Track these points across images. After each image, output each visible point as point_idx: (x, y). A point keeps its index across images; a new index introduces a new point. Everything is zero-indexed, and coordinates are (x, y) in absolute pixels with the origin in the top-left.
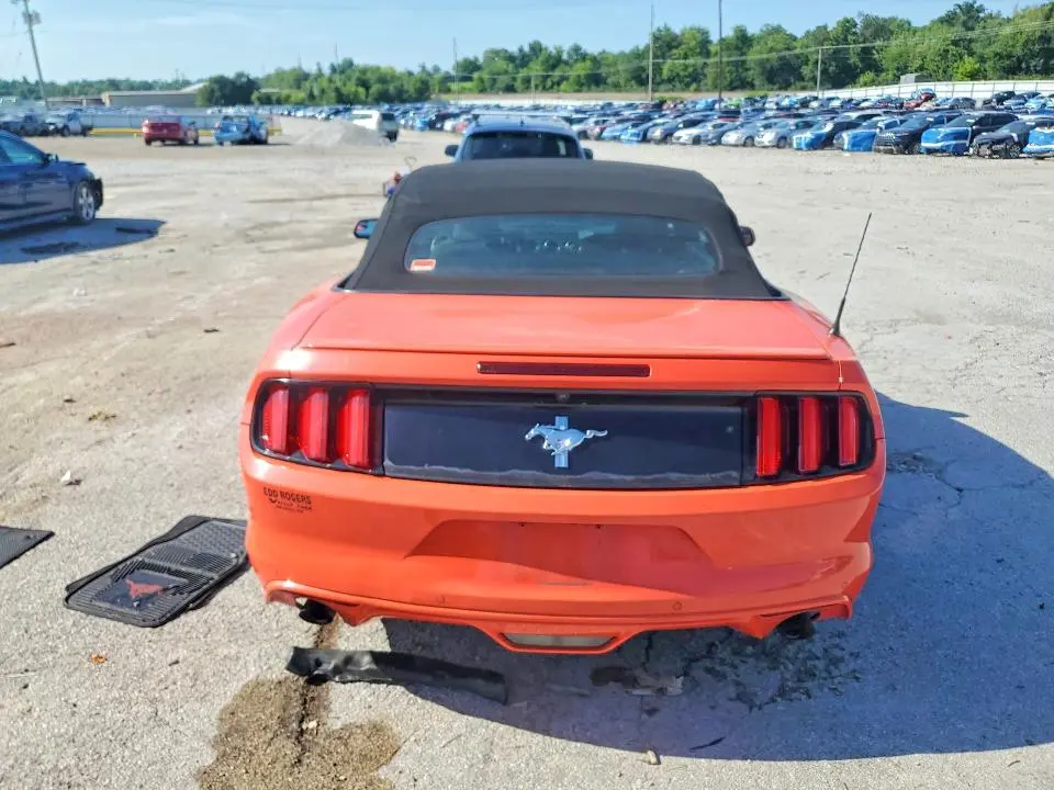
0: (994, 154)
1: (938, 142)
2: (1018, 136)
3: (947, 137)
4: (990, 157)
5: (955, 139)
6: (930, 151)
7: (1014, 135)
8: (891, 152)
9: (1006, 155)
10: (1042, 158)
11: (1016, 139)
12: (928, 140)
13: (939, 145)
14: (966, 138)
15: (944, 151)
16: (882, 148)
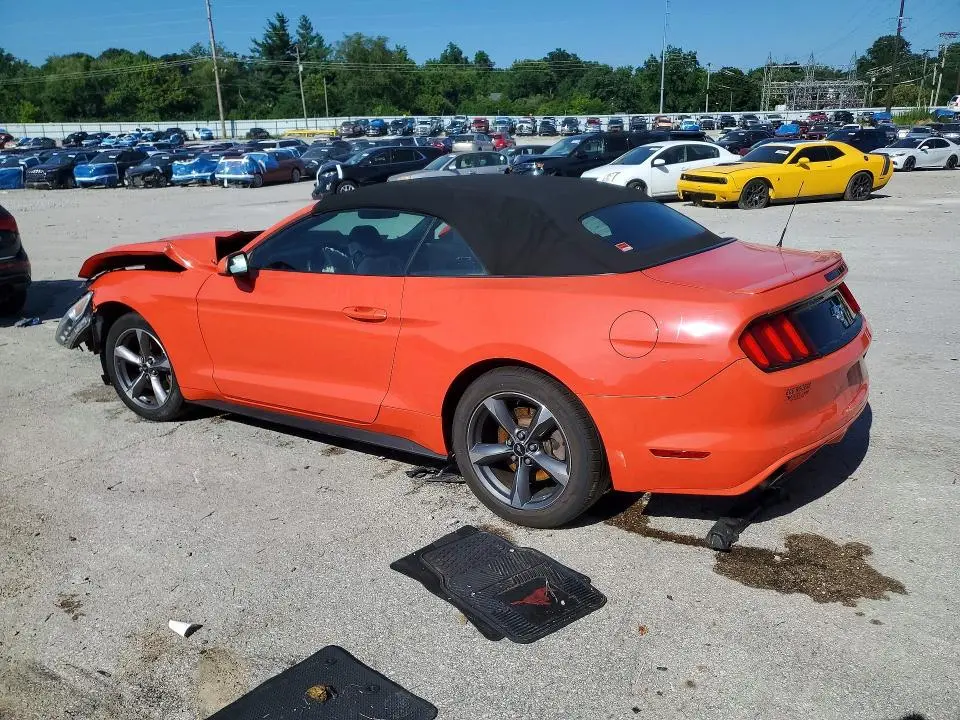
0: (148, 185)
1: (92, 176)
2: (162, 168)
3: (98, 172)
4: (146, 187)
5: (106, 173)
6: (86, 185)
7: (158, 168)
8: (46, 188)
9: (157, 184)
10: (186, 185)
11: (161, 171)
12: (81, 175)
13: (94, 178)
14: (114, 172)
15: (101, 184)
16: (36, 184)
